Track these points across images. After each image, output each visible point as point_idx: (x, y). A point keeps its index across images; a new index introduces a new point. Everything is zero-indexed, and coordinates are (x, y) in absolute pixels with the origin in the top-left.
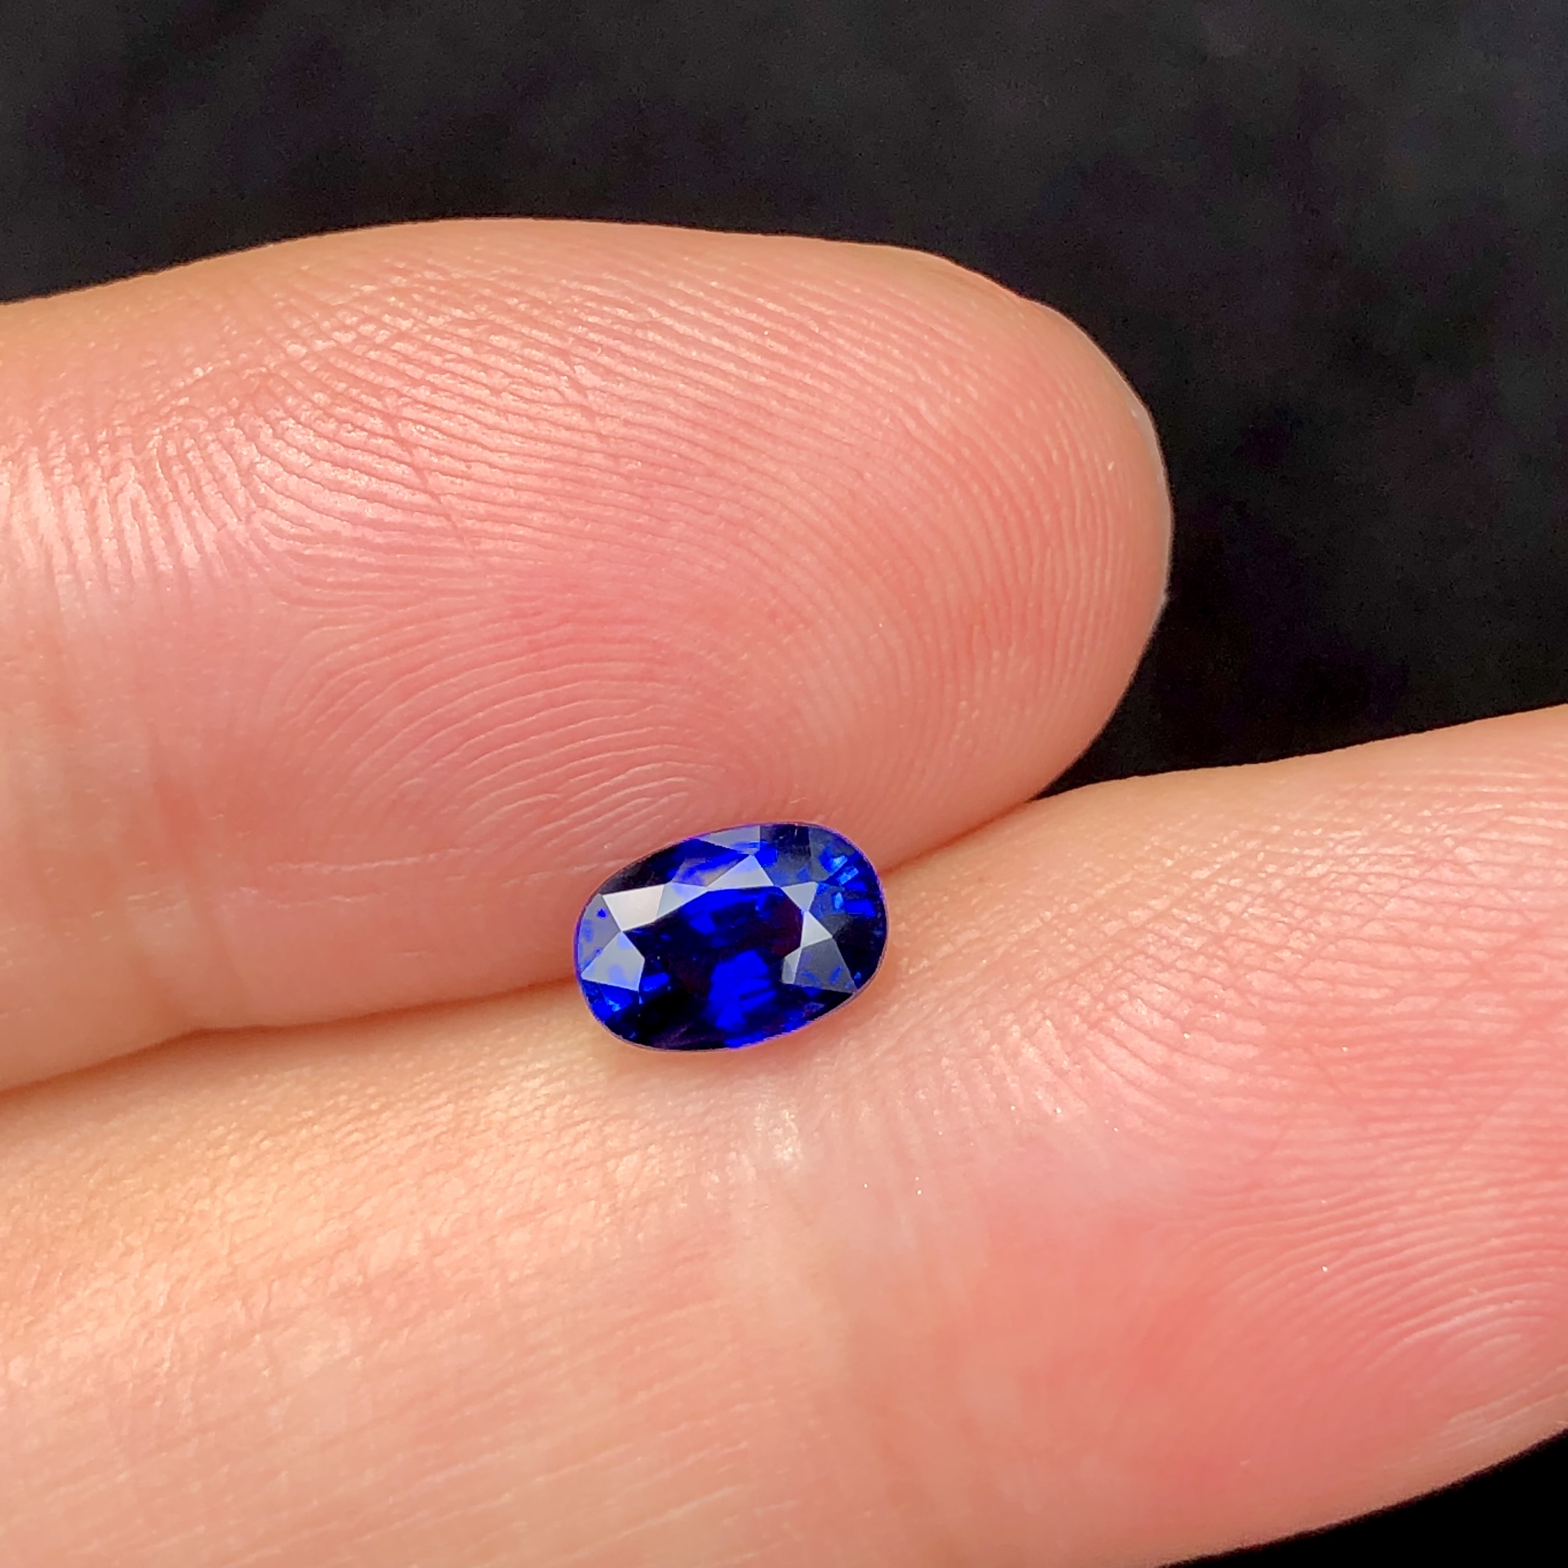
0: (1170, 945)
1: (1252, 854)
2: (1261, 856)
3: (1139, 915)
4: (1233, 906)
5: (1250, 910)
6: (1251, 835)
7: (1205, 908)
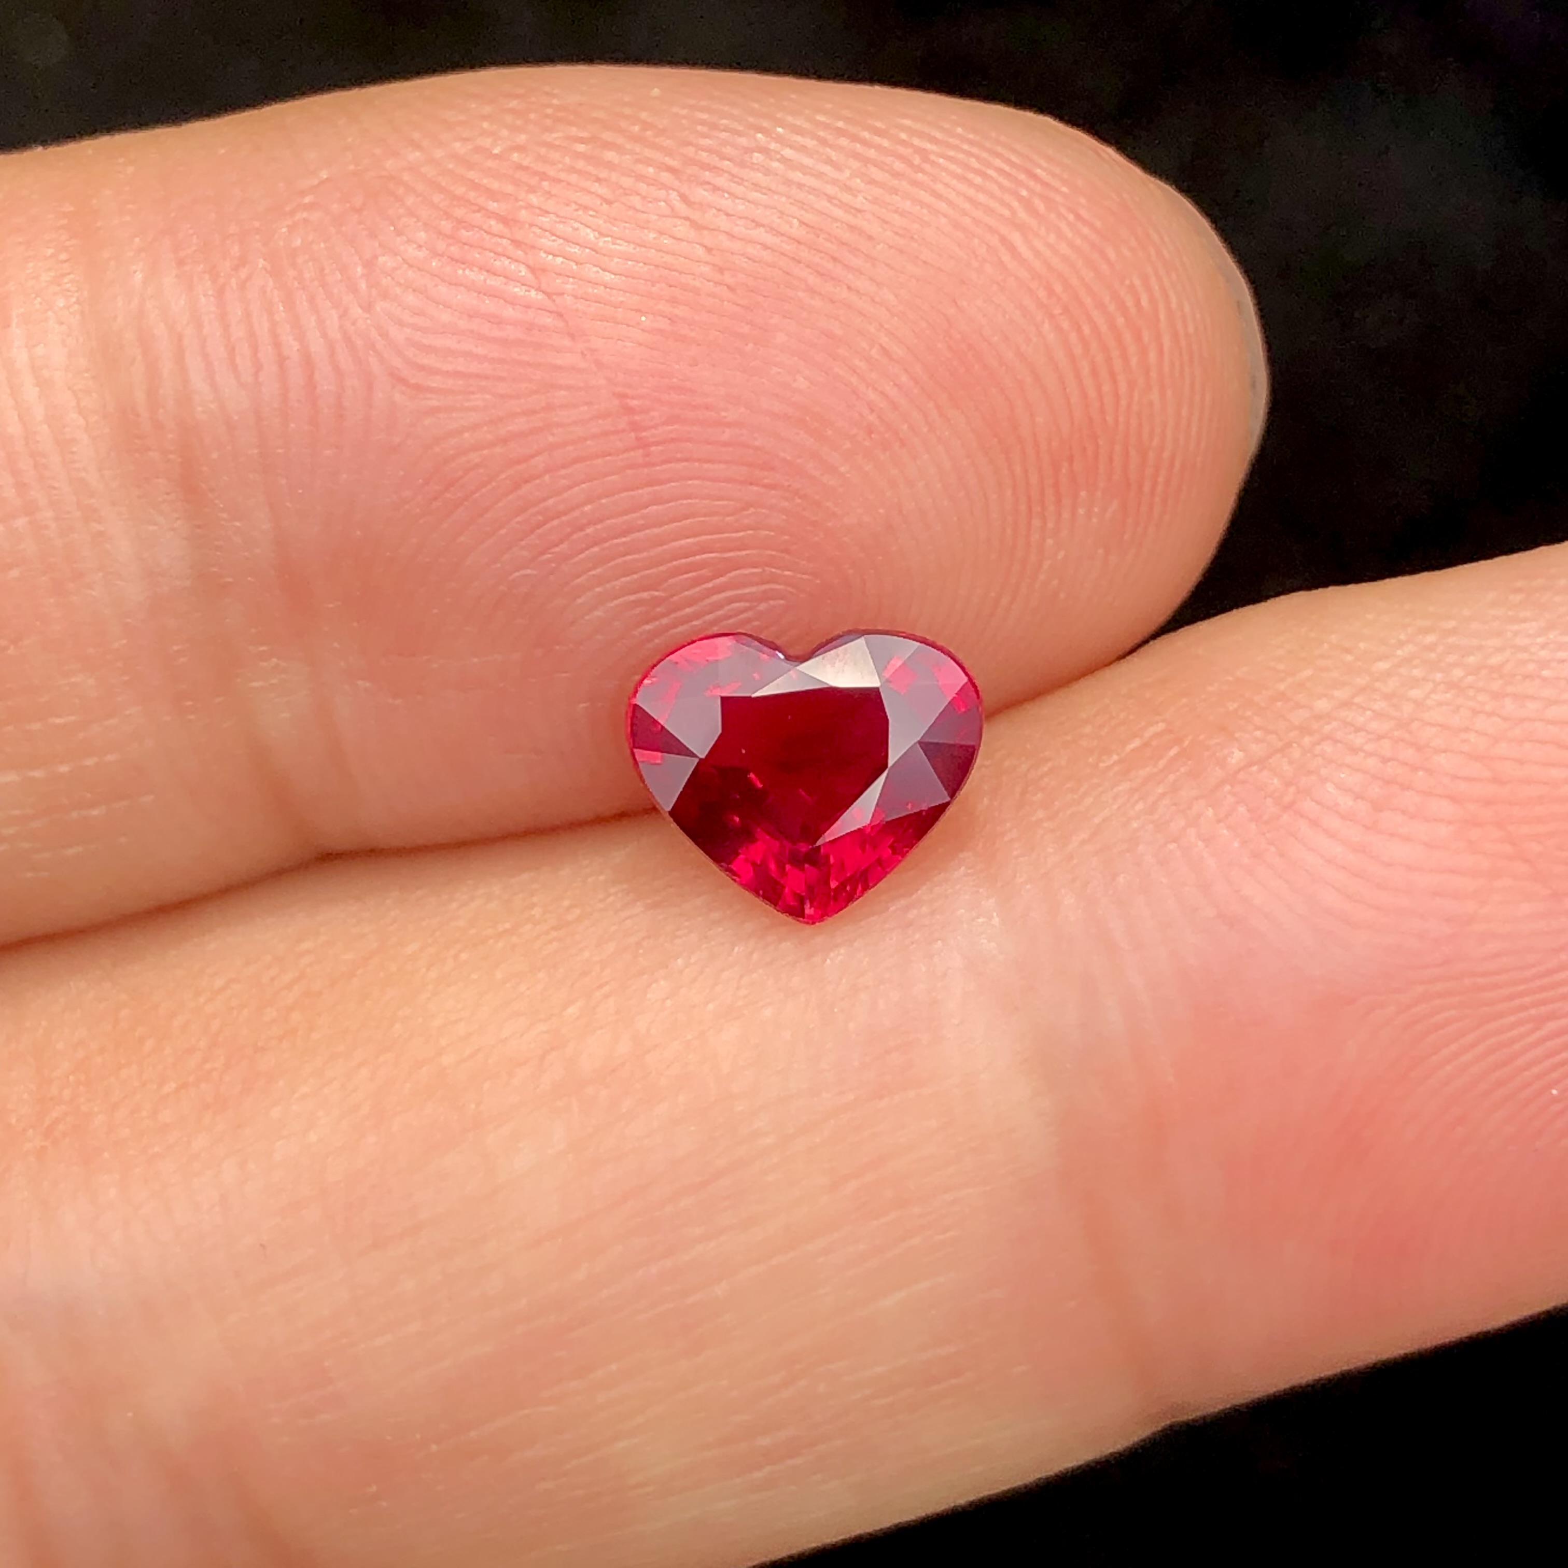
0: (1358, 730)
1: (1431, 648)
2: (1440, 649)
3: (1322, 705)
4: (1415, 693)
5: (1433, 696)
6: (1425, 631)
7: (1388, 697)
